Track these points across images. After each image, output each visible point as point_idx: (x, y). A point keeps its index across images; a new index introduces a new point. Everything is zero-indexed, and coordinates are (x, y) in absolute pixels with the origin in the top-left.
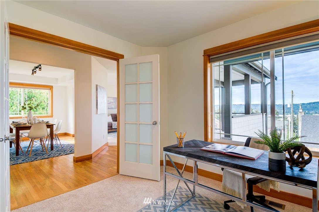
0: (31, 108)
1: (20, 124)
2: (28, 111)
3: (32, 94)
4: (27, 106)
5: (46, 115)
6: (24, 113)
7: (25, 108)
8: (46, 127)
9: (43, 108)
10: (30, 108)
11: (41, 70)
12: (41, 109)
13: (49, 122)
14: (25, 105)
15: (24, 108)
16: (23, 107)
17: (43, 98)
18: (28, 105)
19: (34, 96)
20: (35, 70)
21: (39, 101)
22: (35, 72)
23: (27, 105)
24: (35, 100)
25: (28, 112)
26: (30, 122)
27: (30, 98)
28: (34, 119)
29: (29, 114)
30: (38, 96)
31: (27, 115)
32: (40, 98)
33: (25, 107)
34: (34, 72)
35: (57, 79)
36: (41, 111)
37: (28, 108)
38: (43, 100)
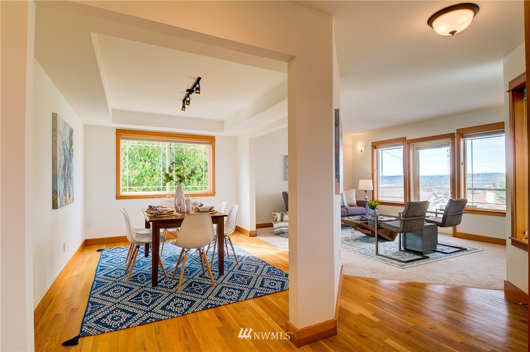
0: (181, 179)
1: (161, 214)
2: (175, 184)
3: (182, 154)
4: (174, 174)
5: (204, 191)
6: (170, 187)
7: (171, 179)
8: (210, 220)
9: (199, 180)
10: (179, 179)
11: (199, 93)
12: (196, 180)
13: (213, 207)
14: (171, 171)
15: (169, 178)
16: (167, 175)
17: (199, 161)
18: (177, 171)
19: (186, 158)
20: (188, 99)
21: (192, 167)
22: (188, 102)
23: (174, 172)
24: (187, 164)
25: (176, 187)
26: (179, 208)
27: (179, 161)
28: (188, 202)
29: (179, 190)
30: (191, 158)
31: (174, 192)
32: (193, 161)
33: (170, 175)
34: (186, 102)
35: (222, 122)
36: (195, 184)
37: (176, 179)
38: (199, 164)
